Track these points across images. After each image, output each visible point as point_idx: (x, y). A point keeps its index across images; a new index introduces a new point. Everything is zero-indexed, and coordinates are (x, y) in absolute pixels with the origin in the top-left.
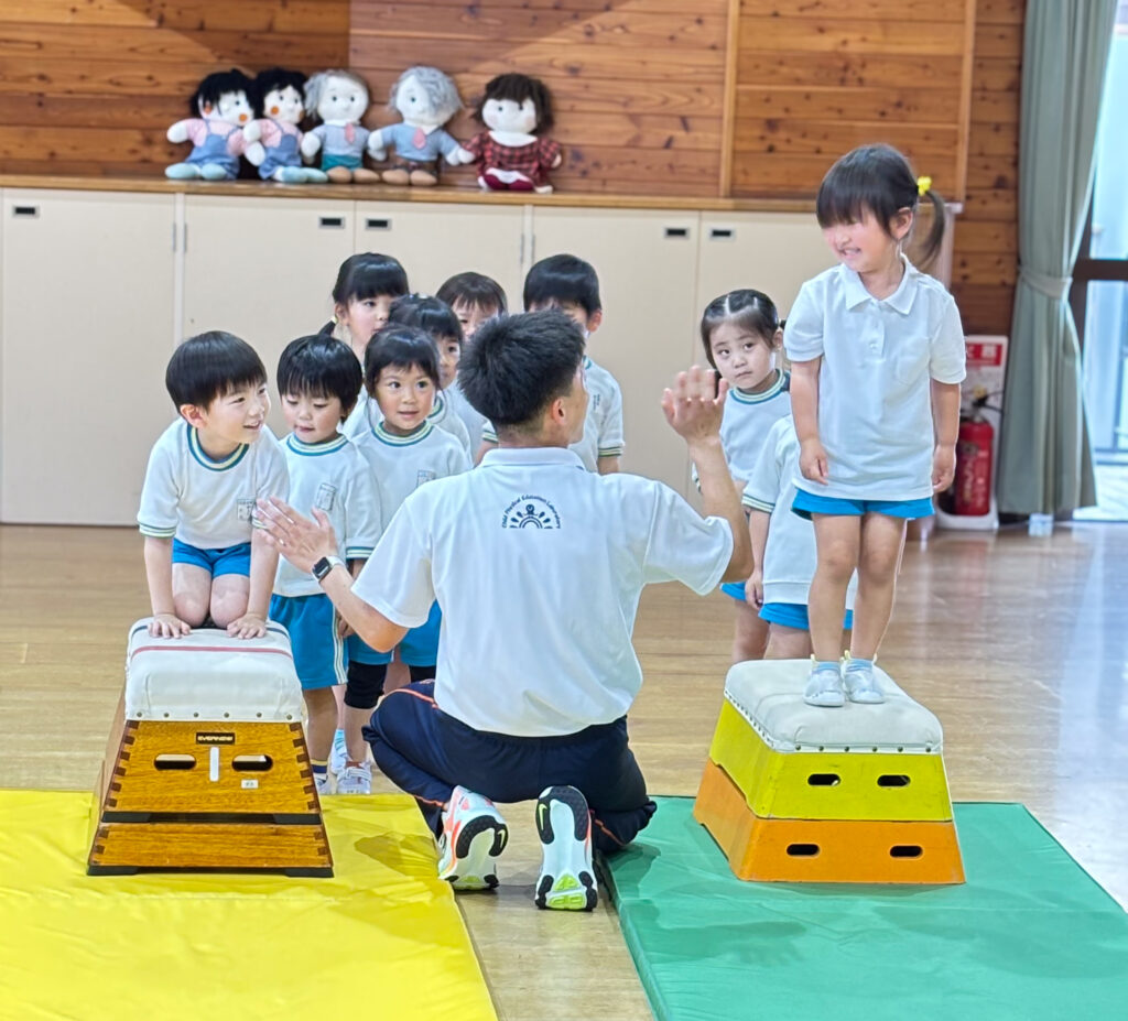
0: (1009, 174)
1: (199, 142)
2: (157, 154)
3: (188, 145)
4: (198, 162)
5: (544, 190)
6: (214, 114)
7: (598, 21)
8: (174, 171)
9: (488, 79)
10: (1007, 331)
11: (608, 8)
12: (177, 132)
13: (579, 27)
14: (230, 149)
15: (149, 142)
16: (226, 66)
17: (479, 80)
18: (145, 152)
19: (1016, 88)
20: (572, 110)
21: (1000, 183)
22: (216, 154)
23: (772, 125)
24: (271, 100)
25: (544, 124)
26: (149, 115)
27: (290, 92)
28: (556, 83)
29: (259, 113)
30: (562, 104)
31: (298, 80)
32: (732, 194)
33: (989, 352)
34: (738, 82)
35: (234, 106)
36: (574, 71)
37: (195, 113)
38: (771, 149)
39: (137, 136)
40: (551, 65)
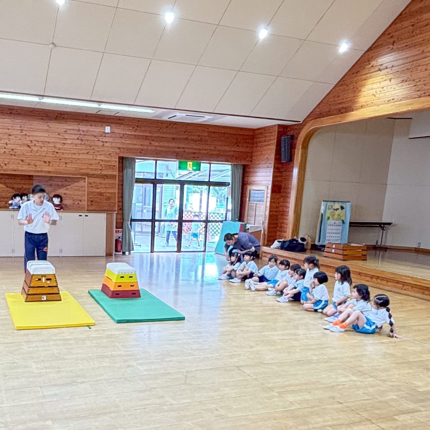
0: (121, 208)
1: (14, 203)
2: (7, 205)
3: (12, 204)
4: (14, 206)
5: (62, 210)
6: (15, 200)
7: (68, 187)
8: (10, 207)
9: (53, 195)
10: (122, 229)
11: (69, 186)
12: (10, 202)
13: (66, 188)
14: (18, 204)
15: (6, 203)
16: (17, 193)
17: (52, 195)
18: (6, 205)
19: (122, 197)
20: (65, 199)
21: (121, 209)
22: (16, 205)
23: (92, 201)
24: (23, 198)
25: (61, 201)
26: (6, 200)
27: (26, 197)
28: (63, 195)
29: (22, 199)
30: (63, 198)
31: (26, 195)
32: (87, 210)
33: (120, 231)
34: (88, 195)
35: (18, 199)
36: (65, 194)
37: (12, 199)
38: (92, 205)
39: (5, 203)
40: (62, 193)
